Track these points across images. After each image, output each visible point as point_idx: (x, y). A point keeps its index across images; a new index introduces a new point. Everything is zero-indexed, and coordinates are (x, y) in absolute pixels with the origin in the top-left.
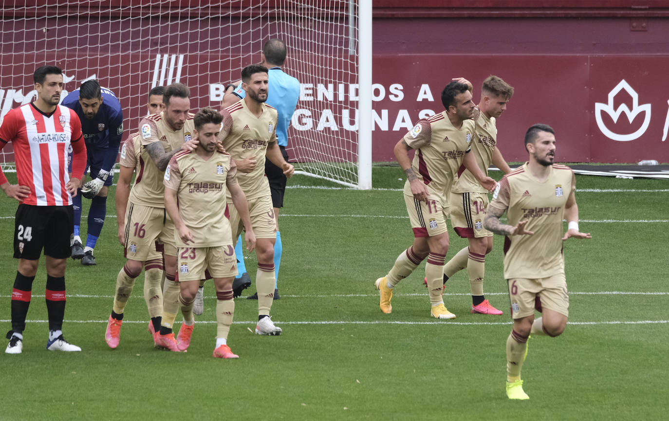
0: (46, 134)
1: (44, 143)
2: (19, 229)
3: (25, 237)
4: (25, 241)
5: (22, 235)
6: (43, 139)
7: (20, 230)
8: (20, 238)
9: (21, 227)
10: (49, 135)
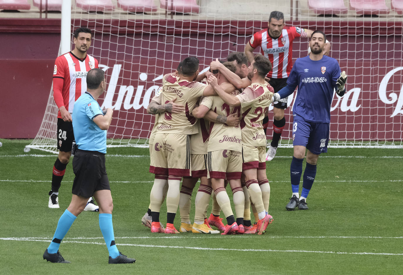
0: (81, 72)
1: (79, 78)
2: (60, 131)
3: (63, 137)
4: (62, 140)
5: (61, 136)
6: (79, 75)
7: (60, 133)
8: (60, 137)
9: (60, 130)
10: (82, 73)
